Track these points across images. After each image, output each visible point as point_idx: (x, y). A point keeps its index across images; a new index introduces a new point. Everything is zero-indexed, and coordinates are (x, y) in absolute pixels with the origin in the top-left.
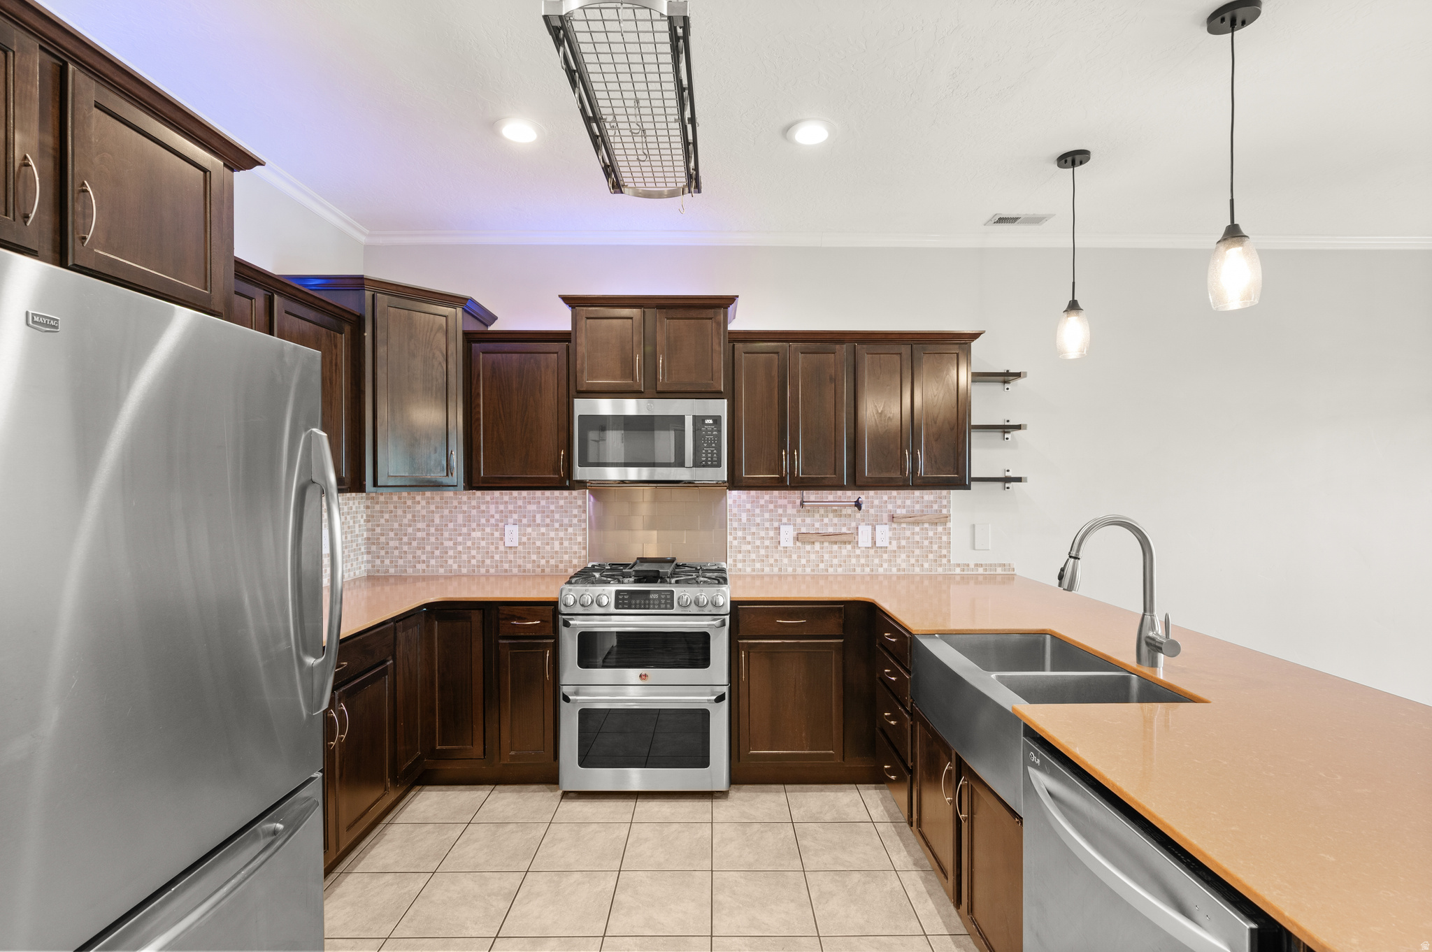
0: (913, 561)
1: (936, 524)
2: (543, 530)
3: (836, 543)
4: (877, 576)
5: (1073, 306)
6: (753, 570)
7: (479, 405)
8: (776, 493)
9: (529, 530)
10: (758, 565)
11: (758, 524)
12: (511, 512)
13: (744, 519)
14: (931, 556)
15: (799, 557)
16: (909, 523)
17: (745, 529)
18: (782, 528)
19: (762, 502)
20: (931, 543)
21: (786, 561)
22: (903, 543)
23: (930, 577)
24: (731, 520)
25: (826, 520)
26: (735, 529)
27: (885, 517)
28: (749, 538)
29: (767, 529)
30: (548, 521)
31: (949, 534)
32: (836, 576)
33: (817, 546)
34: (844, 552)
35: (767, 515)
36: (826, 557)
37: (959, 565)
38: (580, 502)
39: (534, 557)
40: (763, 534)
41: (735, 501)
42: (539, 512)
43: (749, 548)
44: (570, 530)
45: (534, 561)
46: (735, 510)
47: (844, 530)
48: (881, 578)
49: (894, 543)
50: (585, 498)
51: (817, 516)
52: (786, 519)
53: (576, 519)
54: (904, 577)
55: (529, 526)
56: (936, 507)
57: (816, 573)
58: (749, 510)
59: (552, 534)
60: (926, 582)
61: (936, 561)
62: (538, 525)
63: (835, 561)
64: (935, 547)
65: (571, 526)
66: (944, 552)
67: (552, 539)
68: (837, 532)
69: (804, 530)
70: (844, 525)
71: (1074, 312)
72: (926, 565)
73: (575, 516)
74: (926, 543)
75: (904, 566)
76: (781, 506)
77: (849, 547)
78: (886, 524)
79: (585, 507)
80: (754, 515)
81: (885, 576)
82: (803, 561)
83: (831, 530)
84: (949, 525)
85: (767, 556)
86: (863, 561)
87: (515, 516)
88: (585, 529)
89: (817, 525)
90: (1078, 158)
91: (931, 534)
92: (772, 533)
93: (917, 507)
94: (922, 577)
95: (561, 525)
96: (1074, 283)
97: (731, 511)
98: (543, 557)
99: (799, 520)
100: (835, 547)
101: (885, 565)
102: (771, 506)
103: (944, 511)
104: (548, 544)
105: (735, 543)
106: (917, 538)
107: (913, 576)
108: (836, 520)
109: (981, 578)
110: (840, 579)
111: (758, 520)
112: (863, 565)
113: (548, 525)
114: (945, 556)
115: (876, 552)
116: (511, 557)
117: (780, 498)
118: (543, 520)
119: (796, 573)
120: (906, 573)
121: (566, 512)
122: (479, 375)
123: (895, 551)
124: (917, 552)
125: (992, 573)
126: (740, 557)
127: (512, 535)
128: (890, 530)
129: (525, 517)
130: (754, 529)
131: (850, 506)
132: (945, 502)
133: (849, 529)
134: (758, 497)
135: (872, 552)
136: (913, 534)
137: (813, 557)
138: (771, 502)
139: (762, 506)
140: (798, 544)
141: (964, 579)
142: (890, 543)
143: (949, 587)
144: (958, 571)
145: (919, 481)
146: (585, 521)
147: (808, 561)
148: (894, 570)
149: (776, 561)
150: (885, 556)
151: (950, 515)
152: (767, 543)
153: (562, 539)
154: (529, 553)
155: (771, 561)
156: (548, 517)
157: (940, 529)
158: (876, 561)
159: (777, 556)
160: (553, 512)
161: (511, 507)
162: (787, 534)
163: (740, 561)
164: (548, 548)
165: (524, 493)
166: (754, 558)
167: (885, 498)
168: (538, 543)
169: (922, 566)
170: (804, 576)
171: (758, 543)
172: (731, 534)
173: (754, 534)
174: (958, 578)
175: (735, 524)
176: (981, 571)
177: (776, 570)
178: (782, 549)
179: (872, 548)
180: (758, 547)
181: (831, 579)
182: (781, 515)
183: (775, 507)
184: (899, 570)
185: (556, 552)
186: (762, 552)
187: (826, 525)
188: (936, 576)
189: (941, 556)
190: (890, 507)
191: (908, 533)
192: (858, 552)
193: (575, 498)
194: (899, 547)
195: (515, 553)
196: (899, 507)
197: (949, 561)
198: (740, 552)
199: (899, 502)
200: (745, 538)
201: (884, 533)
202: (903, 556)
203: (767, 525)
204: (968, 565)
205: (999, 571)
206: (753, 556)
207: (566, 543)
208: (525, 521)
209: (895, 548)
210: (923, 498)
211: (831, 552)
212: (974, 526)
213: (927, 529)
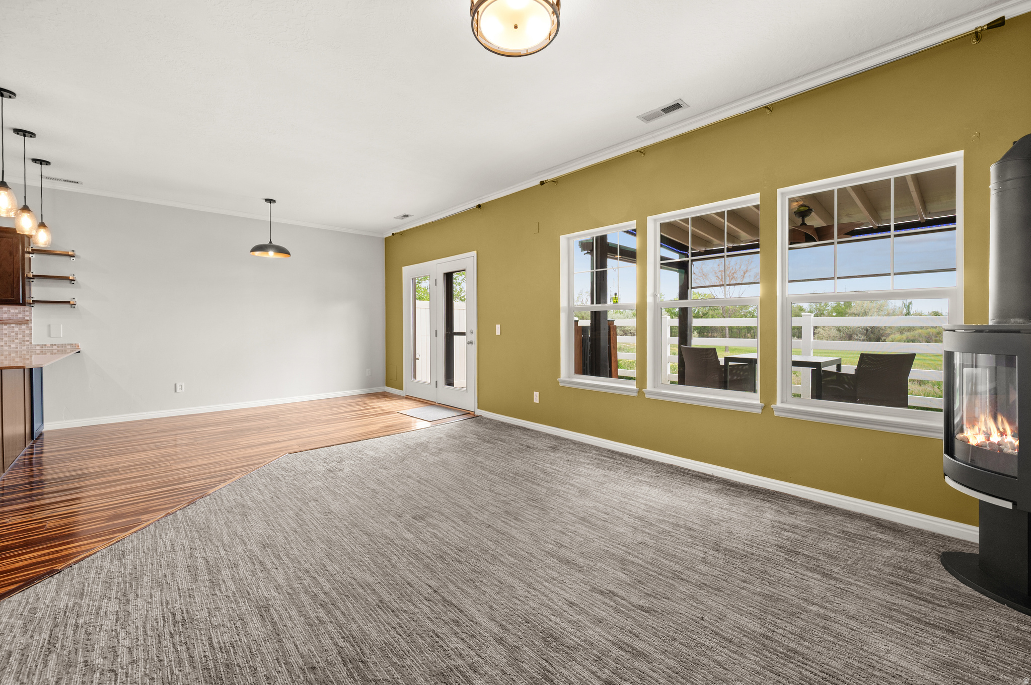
0: (2, 344)
1: (21, 324)
14: (17, 341)
20: (17, 334)
23: (16, 352)
31: (31, 329)
37: (38, 345)
56: (20, 316)
60: (13, 354)
61: (20, 343)
64: (20, 336)
66: (27, 338)
72: (13, 346)
74: (13, 334)
84: (30, 325)
91: (16, 329)
93: (5, 316)
94: (10, 351)
96: (42, 215)
103: (26, 317)
106: (5, 332)
109: (56, 352)
114: (28, 341)
124: (6, 339)
125: (63, 348)
132: (27, 313)
136: (2, 330)
141: (43, 352)
143: (31, 356)
144: (38, 348)
151: (31, 320)
157: (24, 327)
169: (10, 346)
174: (38, 352)
176: (55, 347)
188: (21, 351)
189: (24, 341)
197: (31, 343)
204: (46, 345)
205: (69, 347)
210: (10, 311)
212: (49, 326)
213: (13, 327)
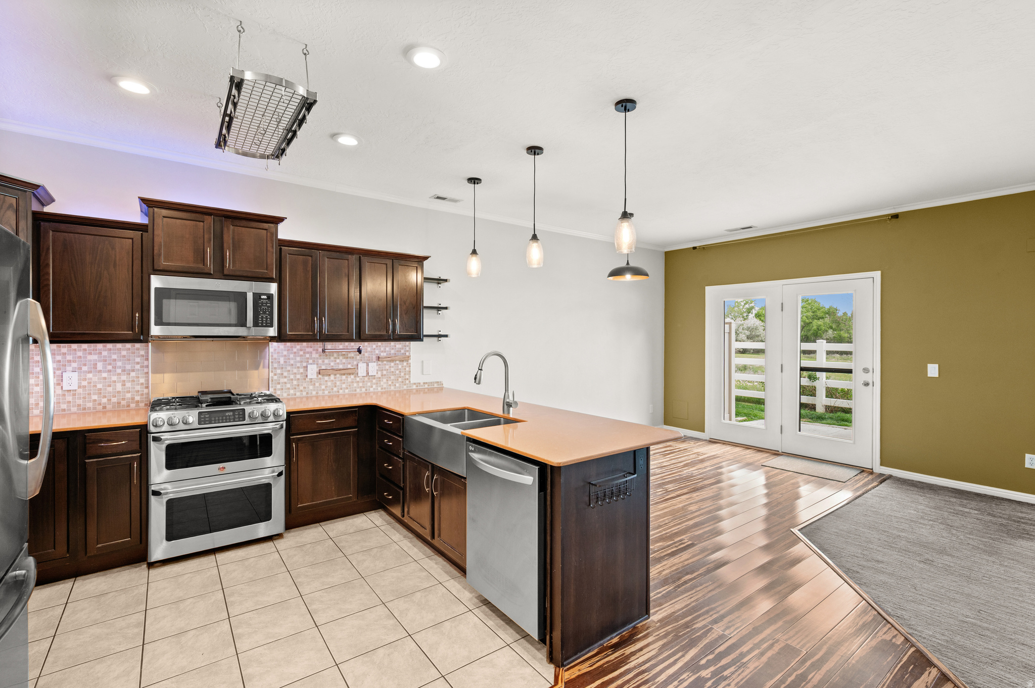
0: (390, 383)
1: (403, 361)
2: (105, 375)
3: (344, 374)
4: (369, 393)
5: (474, 252)
6: (289, 395)
7: (49, 274)
8: (305, 344)
9: (90, 376)
10: (292, 392)
11: (292, 365)
12: (69, 361)
13: (282, 360)
14: (400, 380)
15: (320, 384)
16: (388, 361)
17: (282, 368)
18: (309, 367)
19: (295, 350)
20: (400, 372)
21: (311, 387)
22: (385, 372)
23: (400, 392)
24: (272, 362)
25: (338, 361)
26: (276, 368)
27: (374, 357)
28: (285, 374)
29: (299, 367)
30: (110, 367)
31: (410, 366)
32: (344, 395)
33: (332, 377)
34: (349, 380)
35: (298, 359)
36: (338, 383)
37: (415, 384)
38: (142, 353)
39: (95, 397)
40: (295, 371)
41: (275, 350)
42: (100, 361)
43: (285, 380)
44: (133, 374)
45: (95, 400)
46: (275, 356)
47: (349, 366)
48: (372, 394)
49: (379, 373)
50: (148, 349)
51: (332, 358)
52: (312, 360)
53: (139, 365)
54: (385, 393)
55: (90, 372)
56: (403, 351)
57: (331, 394)
58: (285, 356)
59: (114, 378)
60: (397, 395)
61: (403, 382)
62: (100, 371)
63: (344, 386)
64: (402, 374)
65: (133, 371)
66: (407, 377)
67: (115, 382)
68: (345, 368)
69: (323, 367)
70: (350, 363)
71: (474, 255)
72: (397, 385)
73: (138, 363)
74: (397, 372)
75: (385, 386)
76: (308, 353)
77: (352, 377)
78: (375, 362)
79: (148, 356)
80: (289, 359)
81: (374, 393)
82: (323, 387)
83: (341, 367)
84: (410, 361)
85: (298, 385)
86: (361, 384)
87: (75, 365)
88: (147, 373)
89: (332, 364)
90: (476, 181)
91: (400, 367)
92: (301, 370)
93: (393, 352)
94: (395, 392)
95: (124, 371)
96: (474, 241)
97: (272, 356)
98: (105, 397)
99: (320, 361)
100: (344, 377)
101: (374, 386)
102: (301, 353)
103: (407, 354)
104: (110, 386)
105: (275, 377)
106: (392, 369)
107: (390, 391)
108: (344, 361)
109: (426, 390)
110: (347, 396)
111: (292, 362)
112: (361, 387)
113: (109, 371)
114: (408, 379)
115: (369, 379)
116: (69, 398)
117: (308, 347)
118: (105, 367)
119: (319, 395)
120: (386, 390)
121: (129, 360)
122: (48, 249)
123: (380, 378)
124: (393, 377)
125: (432, 387)
126: (279, 387)
127: (71, 380)
128: (377, 365)
129: (85, 365)
130: (289, 368)
131: (355, 351)
132: (407, 349)
133: (352, 366)
134: (292, 347)
135: (366, 379)
136: (390, 367)
137: (329, 384)
138: (301, 350)
139: (295, 353)
140: (320, 376)
141: (418, 391)
142: (377, 373)
143: (410, 397)
144: (414, 387)
145: (396, 337)
146: (147, 367)
147: (326, 387)
148: (379, 389)
149: (305, 388)
150: (374, 381)
151: (410, 356)
152: (298, 376)
153: (124, 381)
154: (89, 394)
155: (301, 388)
156: (110, 364)
157: (405, 364)
158: (369, 384)
159: (305, 385)
160: (115, 360)
161: (69, 357)
162: (312, 370)
163: (279, 389)
164: (110, 389)
165: (85, 346)
166: (289, 387)
167: (374, 346)
168: (99, 386)
169: (395, 385)
170: (323, 397)
171: (292, 377)
172: (272, 372)
173: (289, 371)
174: (414, 391)
175: (276, 365)
176: (426, 386)
177: (304, 394)
178: (309, 380)
179: (366, 376)
180: (292, 380)
181: (341, 397)
182: (308, 358)
183: (304, 353)
184: (382, 389)
185: (119, 392)
186: (295, 382)
187: (338, 363)
188: (403, 391)
189: (405, 379)
190: (377, 352)
191: (387, 367)
192: (358, 379)
193: (138, 349)
194: (382, 375)
195: (74, 395)
196: (382, 352)
197: (410, 382)
198: (279, 383)
199: (382, 349)
200: (282, 374)
201: (373, 367)
202: (385, 380)
203: (298, 365)
204: (420, 383)
205: (436, 385)
206: (288, 386)
207: (128, 385)
208: (85, 368)
209: (380, 376)
210: (395, 346)
211: (341, 380)
212: (423, 361)
213: (398, 364)
